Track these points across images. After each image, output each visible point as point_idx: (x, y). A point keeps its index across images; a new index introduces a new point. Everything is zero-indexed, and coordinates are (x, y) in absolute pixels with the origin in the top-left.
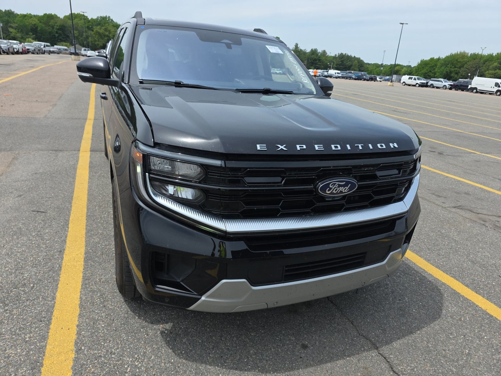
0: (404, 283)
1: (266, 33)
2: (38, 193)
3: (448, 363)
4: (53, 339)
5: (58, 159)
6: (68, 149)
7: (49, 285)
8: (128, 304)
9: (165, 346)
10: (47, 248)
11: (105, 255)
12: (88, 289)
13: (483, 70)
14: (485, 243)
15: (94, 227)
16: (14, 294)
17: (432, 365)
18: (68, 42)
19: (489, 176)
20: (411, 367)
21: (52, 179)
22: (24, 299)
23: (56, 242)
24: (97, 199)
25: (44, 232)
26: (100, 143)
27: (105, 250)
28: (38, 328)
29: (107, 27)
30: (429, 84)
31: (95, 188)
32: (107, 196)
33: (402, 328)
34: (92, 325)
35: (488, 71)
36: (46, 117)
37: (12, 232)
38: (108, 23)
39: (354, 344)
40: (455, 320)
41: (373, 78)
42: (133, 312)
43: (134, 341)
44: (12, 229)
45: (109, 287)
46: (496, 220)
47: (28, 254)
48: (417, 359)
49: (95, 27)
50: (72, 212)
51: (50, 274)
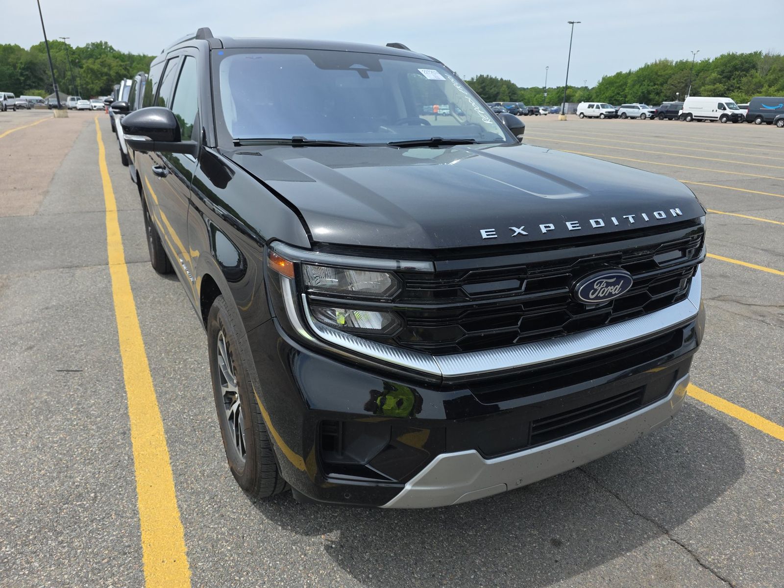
0: (675, 424)
1: (408, 49)
2: (58, 339)
3: (778, 542)
4: (154, 581)
5: (76, 282)
6: (89, 263)
7: (122, 491)
8: (260, 507)
9: (338, 570)
10: (101, 431)
11: (198, 432)
12: (188, 491)
13: (696, 86)
14: (774, 349)
15: (168, 386)
16: (67, 514)
17: (756, 549)
18: (42, 89)
19: (747, 246)
20: (726, 555)
21: (76, 315)
22: (86, 519)
23: (112, 418)
24: (160, 340)
25: (88, 404)
26: (139, 249)
27: (196, 423)
28: (123, 566)
29: (104, 59)
30: (619, 113)
31: (150, 323)
32: (174, 334)
33: (694, 495)
34: (210, 549)
35: (704, 86)
36: (37, 214)
37: (34, 410)
38: (105, 53)
39: (631, 530)
40: (768, 473)
41: (534, 110)
42: (271, 520)
43: (287, 568)
44: (33, 404)
45: (221, 483)
46: (778, 312)
47: (72, 444)
48: (730, 541)
49: (84, 61)
50: (124, 365)
51: (117, 474)
